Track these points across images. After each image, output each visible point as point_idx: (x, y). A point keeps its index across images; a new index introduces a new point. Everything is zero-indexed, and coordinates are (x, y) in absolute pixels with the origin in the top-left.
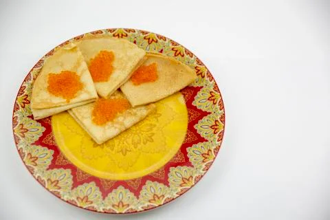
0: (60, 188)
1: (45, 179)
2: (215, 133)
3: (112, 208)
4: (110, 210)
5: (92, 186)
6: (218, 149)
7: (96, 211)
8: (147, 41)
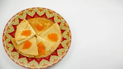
0: (15, 58)
1: (10, 55)
2: (67, 46)
3: (30, 67)
4: (29, 67)
5: (25, 59)
6: (67, 51)
7: (25, 67)
8: (49, 13)
